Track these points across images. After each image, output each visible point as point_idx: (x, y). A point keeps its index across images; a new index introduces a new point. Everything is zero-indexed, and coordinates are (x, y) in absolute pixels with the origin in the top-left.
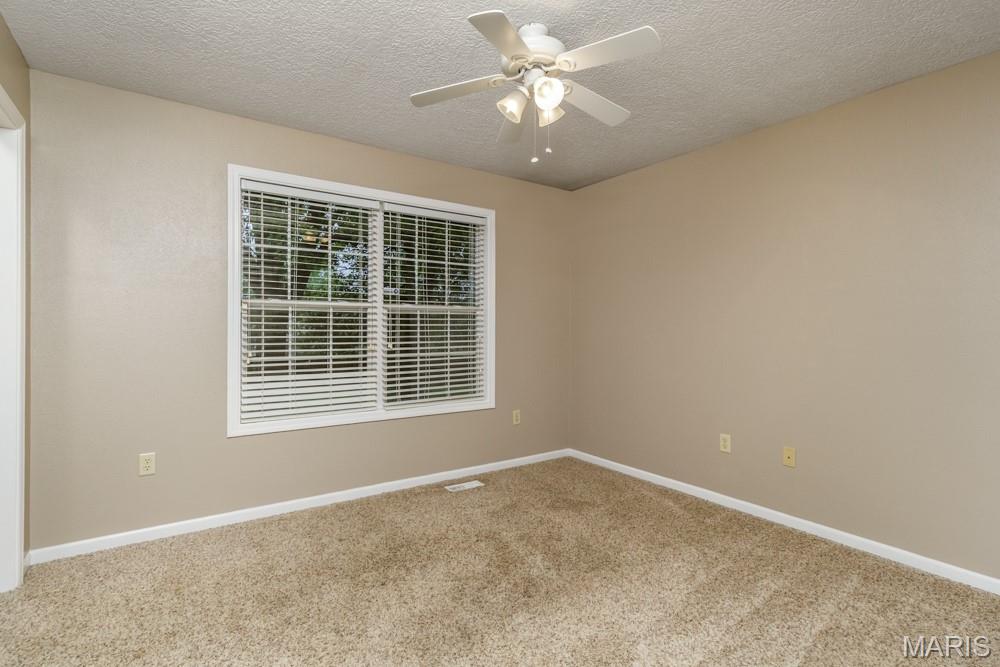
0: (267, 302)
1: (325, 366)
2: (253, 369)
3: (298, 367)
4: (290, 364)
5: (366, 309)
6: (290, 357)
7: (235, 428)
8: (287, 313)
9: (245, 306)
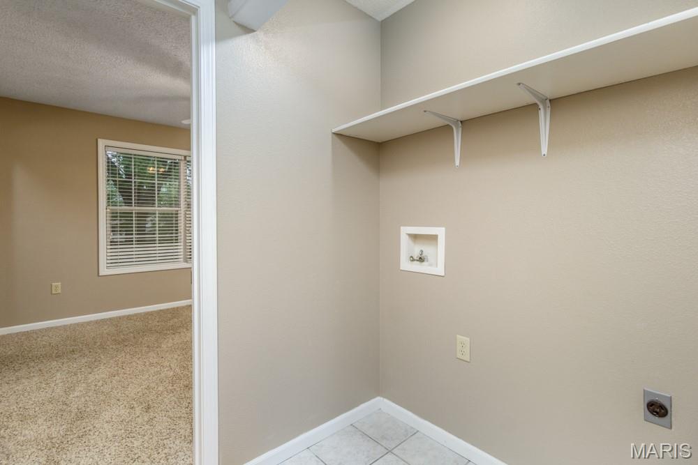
0: (120, 208)
1: (154, 240)
2: (113, 242)
3: (138, 241)
4: (134, 239)
5: (177, 211)
6: (134, 236)
7: (104, 271)
8: (132, 213)
9: (108, 210)
